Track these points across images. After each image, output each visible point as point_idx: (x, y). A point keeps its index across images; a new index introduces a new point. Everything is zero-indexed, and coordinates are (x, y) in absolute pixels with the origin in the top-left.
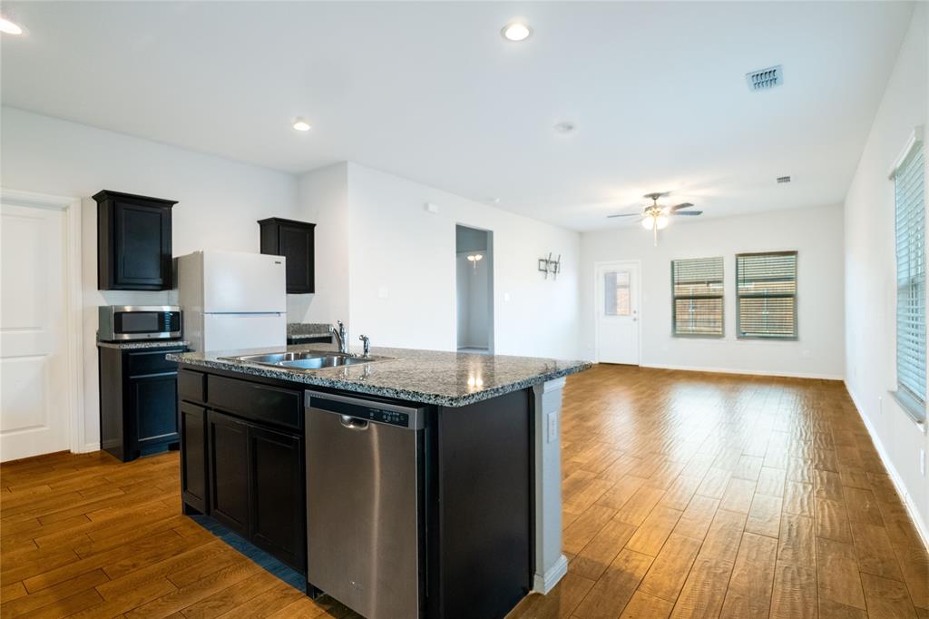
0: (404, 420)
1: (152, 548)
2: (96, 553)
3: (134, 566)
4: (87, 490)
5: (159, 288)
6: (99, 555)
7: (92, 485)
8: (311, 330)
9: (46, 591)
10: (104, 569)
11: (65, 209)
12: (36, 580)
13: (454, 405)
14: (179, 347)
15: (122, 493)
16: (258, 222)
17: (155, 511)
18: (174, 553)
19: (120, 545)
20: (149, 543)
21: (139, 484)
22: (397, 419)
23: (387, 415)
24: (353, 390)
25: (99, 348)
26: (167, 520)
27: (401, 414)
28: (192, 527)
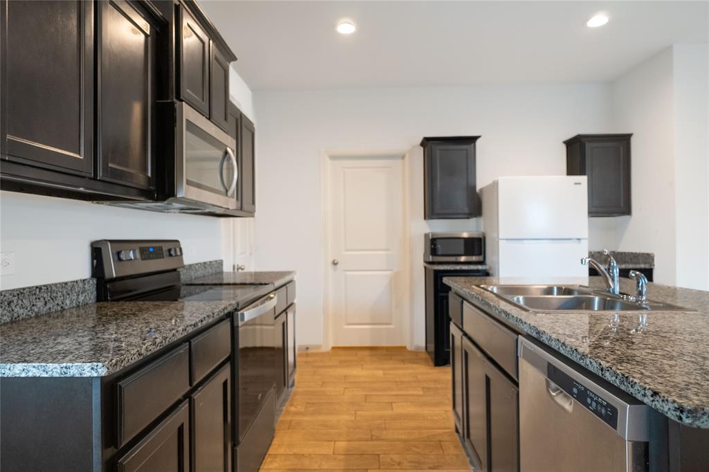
0: (611, 417)
1: (418, 453)
2: (383, 440)
3: (399, 464)
4: (402, 382)
5: (466, 216)
6: (384, 443)
7: (407, 379)
8: (627, 259)
9: (343, 457)
10: (381, 456)
11: (403, 157)
12: (342, 445)
13: (687, 421)
14: (478, 271)
15: (421, 393)
16: (564, 142)
17: (436, 418)
18: (431, 466)
19: (399, 440)
20: (418, 447)
21: (437, 389)
22: (603, 411)
23: (592, 399)
24: (556, 348)
25: (425, 268)
26: (440, 431)
27: (608, 405)
28: (456, 447)
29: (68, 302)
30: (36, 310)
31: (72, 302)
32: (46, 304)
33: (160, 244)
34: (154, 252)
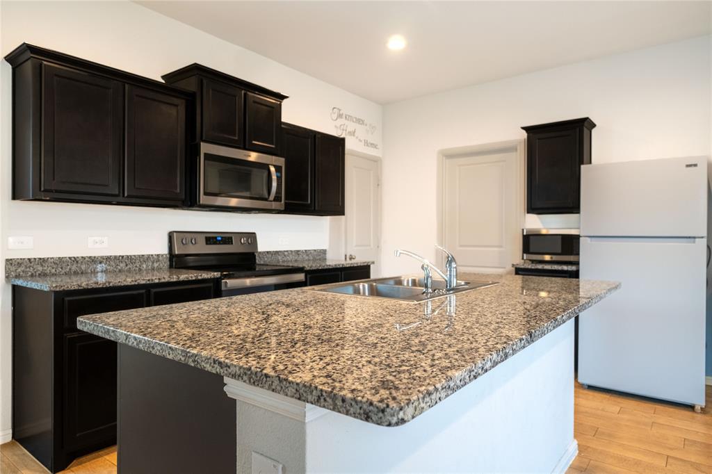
29: (145, 266)
30: (119, 267)
31: (147, 266)
32: (127, 265)
33: (230, 235)
34: (221, 240)
